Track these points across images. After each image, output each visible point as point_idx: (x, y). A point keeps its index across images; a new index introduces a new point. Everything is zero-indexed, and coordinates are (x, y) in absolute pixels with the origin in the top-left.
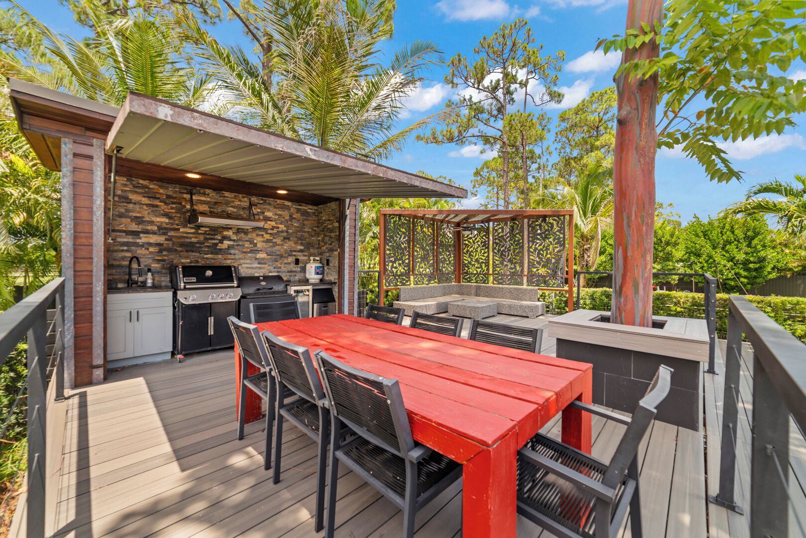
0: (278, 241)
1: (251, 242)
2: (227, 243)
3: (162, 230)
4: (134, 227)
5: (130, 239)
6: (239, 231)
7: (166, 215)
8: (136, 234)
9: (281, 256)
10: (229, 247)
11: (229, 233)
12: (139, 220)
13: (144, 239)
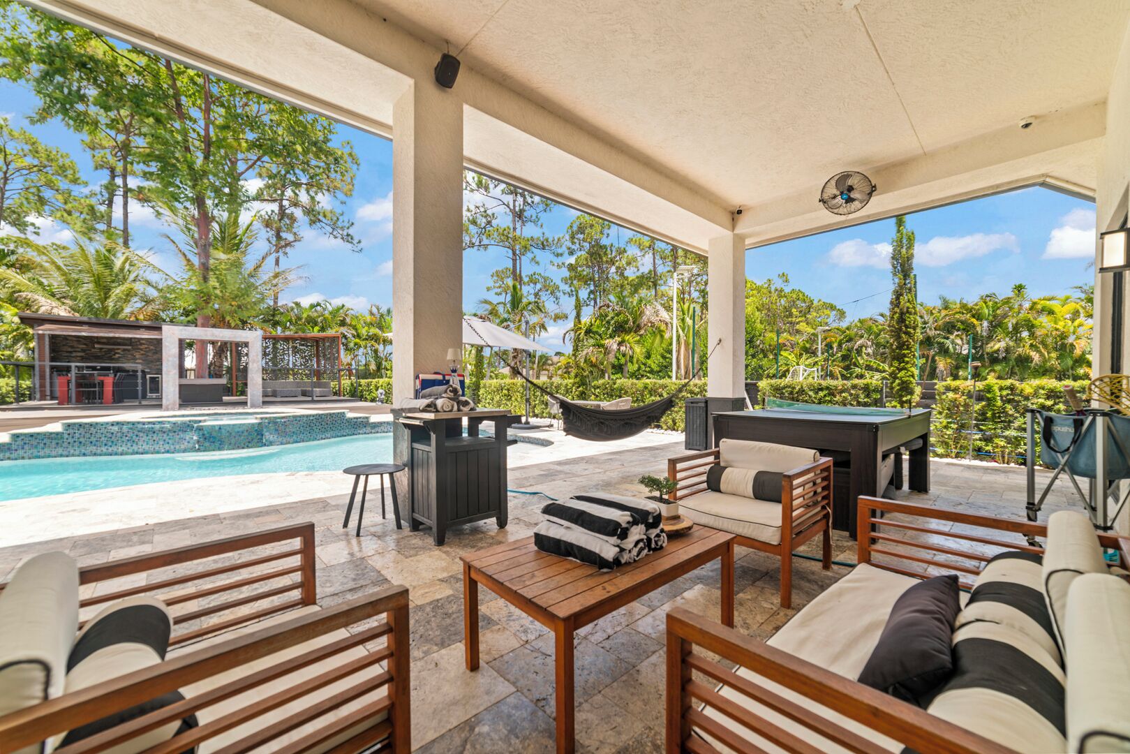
0: (150, 354)
1: (132, 355)
2: (117, 355)
3: (83, 351)
4: (70, 350)
5: (68, 354)
6: (124, 350)
7: (85, 344)
8: (71, 352)
9: (152, 362)
10: (119, 357)
11: (119, 351)
12: (72, 347)
13: (74, 354)
